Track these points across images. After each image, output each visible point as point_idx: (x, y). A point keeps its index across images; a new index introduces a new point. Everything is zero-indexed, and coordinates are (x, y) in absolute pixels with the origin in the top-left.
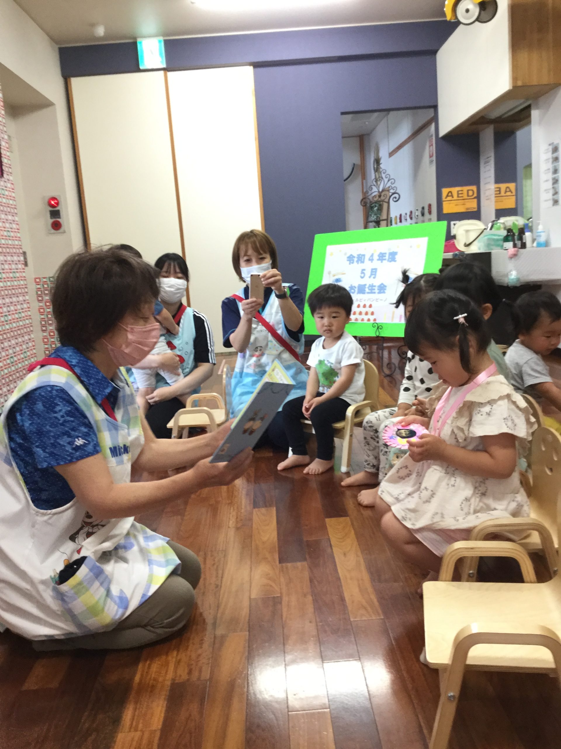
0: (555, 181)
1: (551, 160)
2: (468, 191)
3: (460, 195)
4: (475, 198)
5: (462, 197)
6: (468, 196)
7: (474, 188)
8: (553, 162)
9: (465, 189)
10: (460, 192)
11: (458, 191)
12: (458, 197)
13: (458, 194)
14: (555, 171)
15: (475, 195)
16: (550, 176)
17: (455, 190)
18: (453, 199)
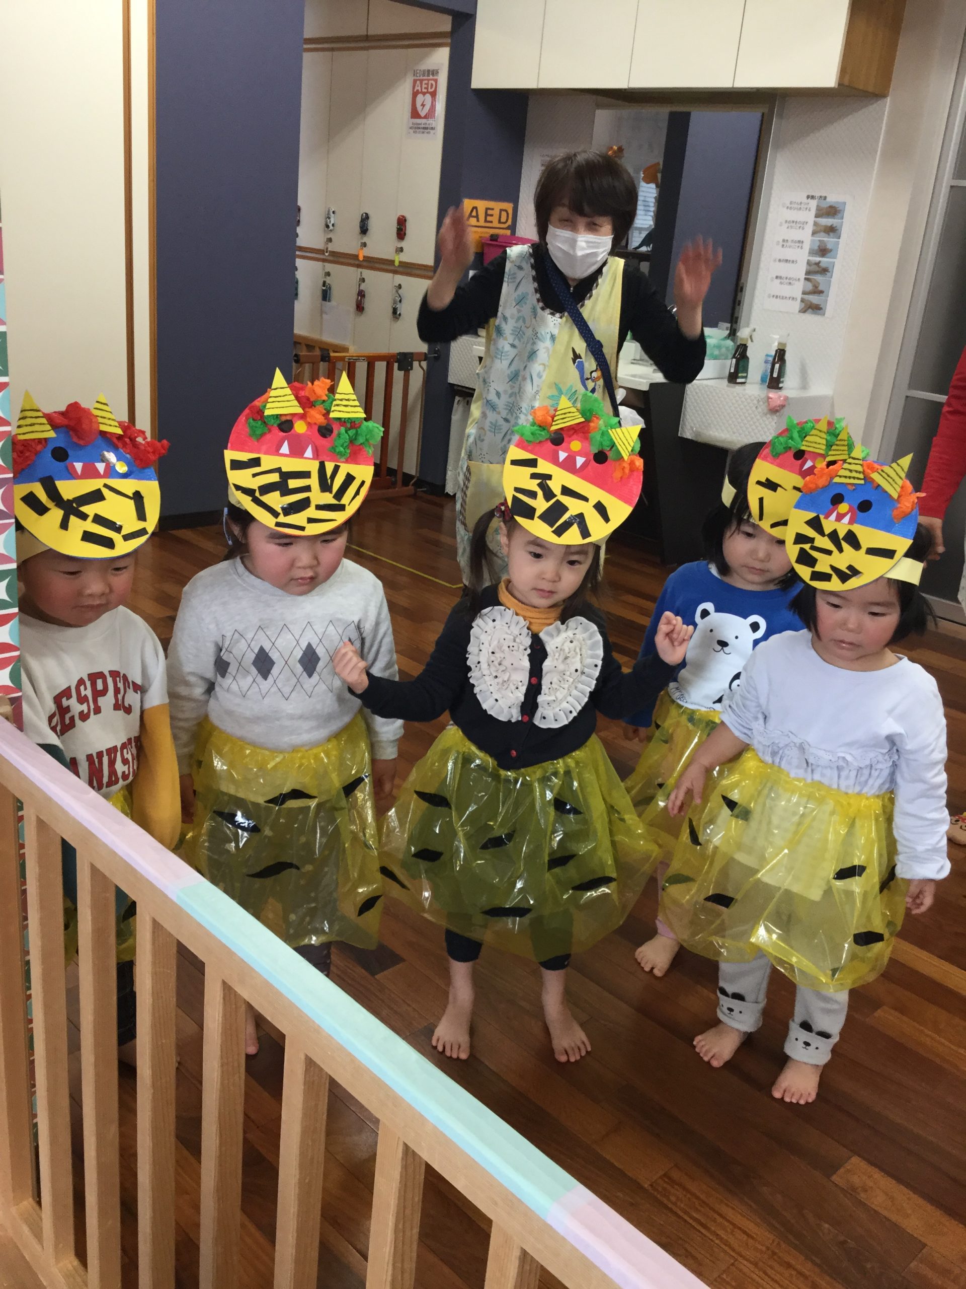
0: (817, 269)
1: (809, 228)
2: (501, 210)
3: (489, 218)
4: (508, 228)
5: (491, 222)
6: (500, 222)
7: (509, 206)
8: (814, 233)
9: (497, 206)
10: (490, 212)
11: (487, 209)
12: (486, 221)
13: (487, 215)
14: (823, 251)
15: (510, 222)
16: (802, 257)
17: (481, 205)
18: (478, 224)
